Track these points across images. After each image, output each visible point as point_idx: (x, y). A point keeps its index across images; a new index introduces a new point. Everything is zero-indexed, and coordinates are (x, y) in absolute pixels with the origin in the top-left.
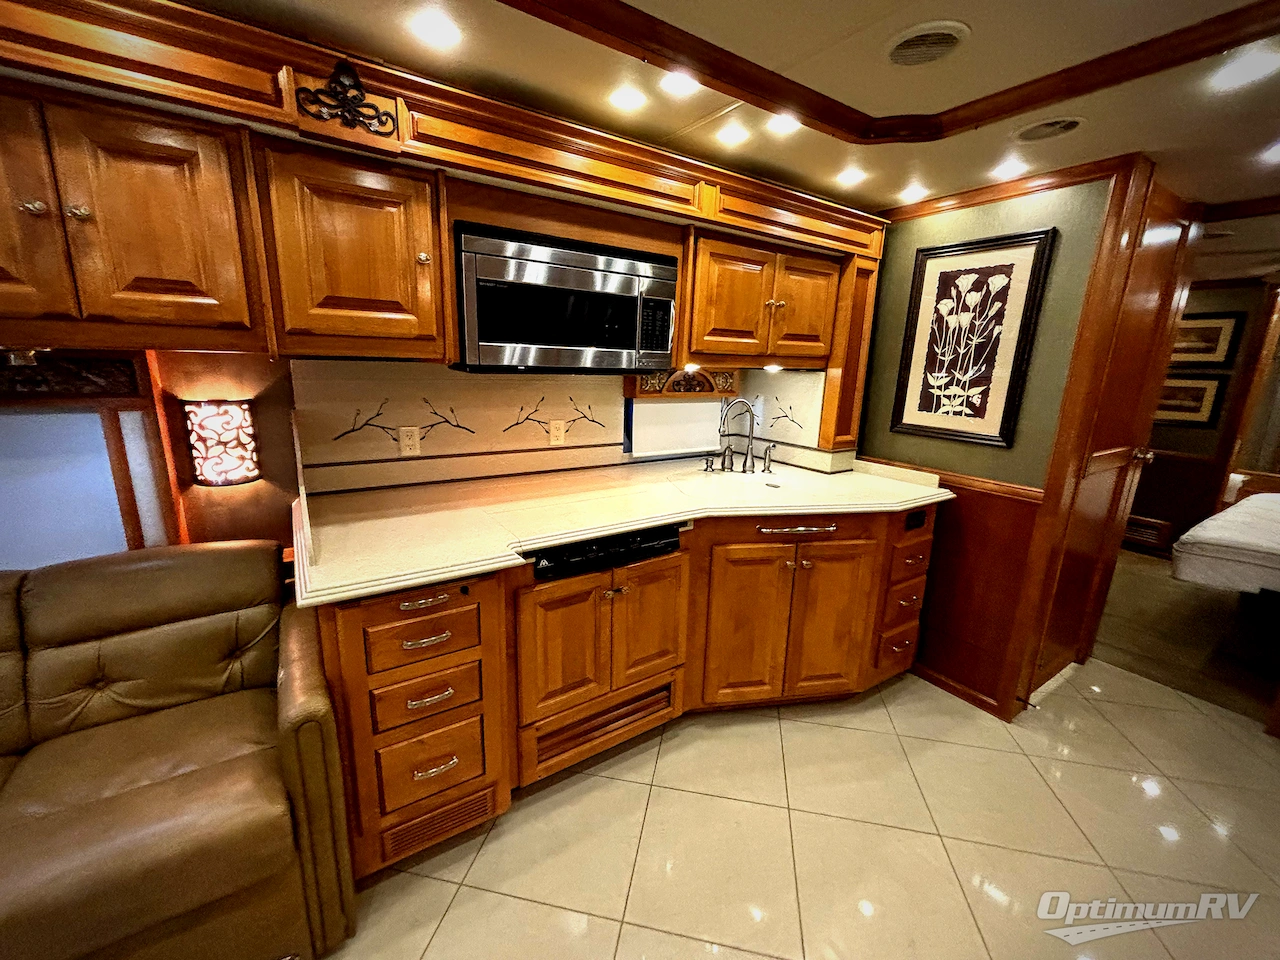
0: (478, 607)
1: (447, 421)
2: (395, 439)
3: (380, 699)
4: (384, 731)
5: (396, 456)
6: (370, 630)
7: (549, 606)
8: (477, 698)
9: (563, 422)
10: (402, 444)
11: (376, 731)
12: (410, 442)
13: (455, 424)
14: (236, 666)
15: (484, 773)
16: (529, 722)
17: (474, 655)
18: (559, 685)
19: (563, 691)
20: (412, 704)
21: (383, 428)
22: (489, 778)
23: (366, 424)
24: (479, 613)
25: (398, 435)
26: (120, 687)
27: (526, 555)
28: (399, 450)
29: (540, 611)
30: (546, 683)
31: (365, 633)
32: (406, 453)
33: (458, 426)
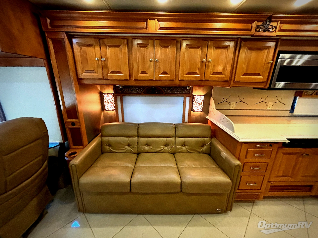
0: (272, 150)
1: (242, 101)
2: (229, 105)
3: (245, 165)
4: (244, 172)
5: (229, 109)
6: (249, 149)
7: (285, 154)
8: (265, 171)
9: (272, 103)
10: (231, 105)
11: (242, 171)
12: (233, 106)
13: (244, 102)
14: (203, 148)
15: (260, 189)
16: (270, 181)
17: (268, 161)
18: (281, 175)
19: (281, 177)
20: (252, 168)
21: (228, 102)
22: (261, 191)
23: (224, 101)
24: (272, 152)
25: (231, 104)
26: (187, 147)
27: (288, 139)
28: (230, 107)
29: (282, 154)
30: (278, 173)
31: (247, 150)
32: (231, 108)
33: (244, 103)
